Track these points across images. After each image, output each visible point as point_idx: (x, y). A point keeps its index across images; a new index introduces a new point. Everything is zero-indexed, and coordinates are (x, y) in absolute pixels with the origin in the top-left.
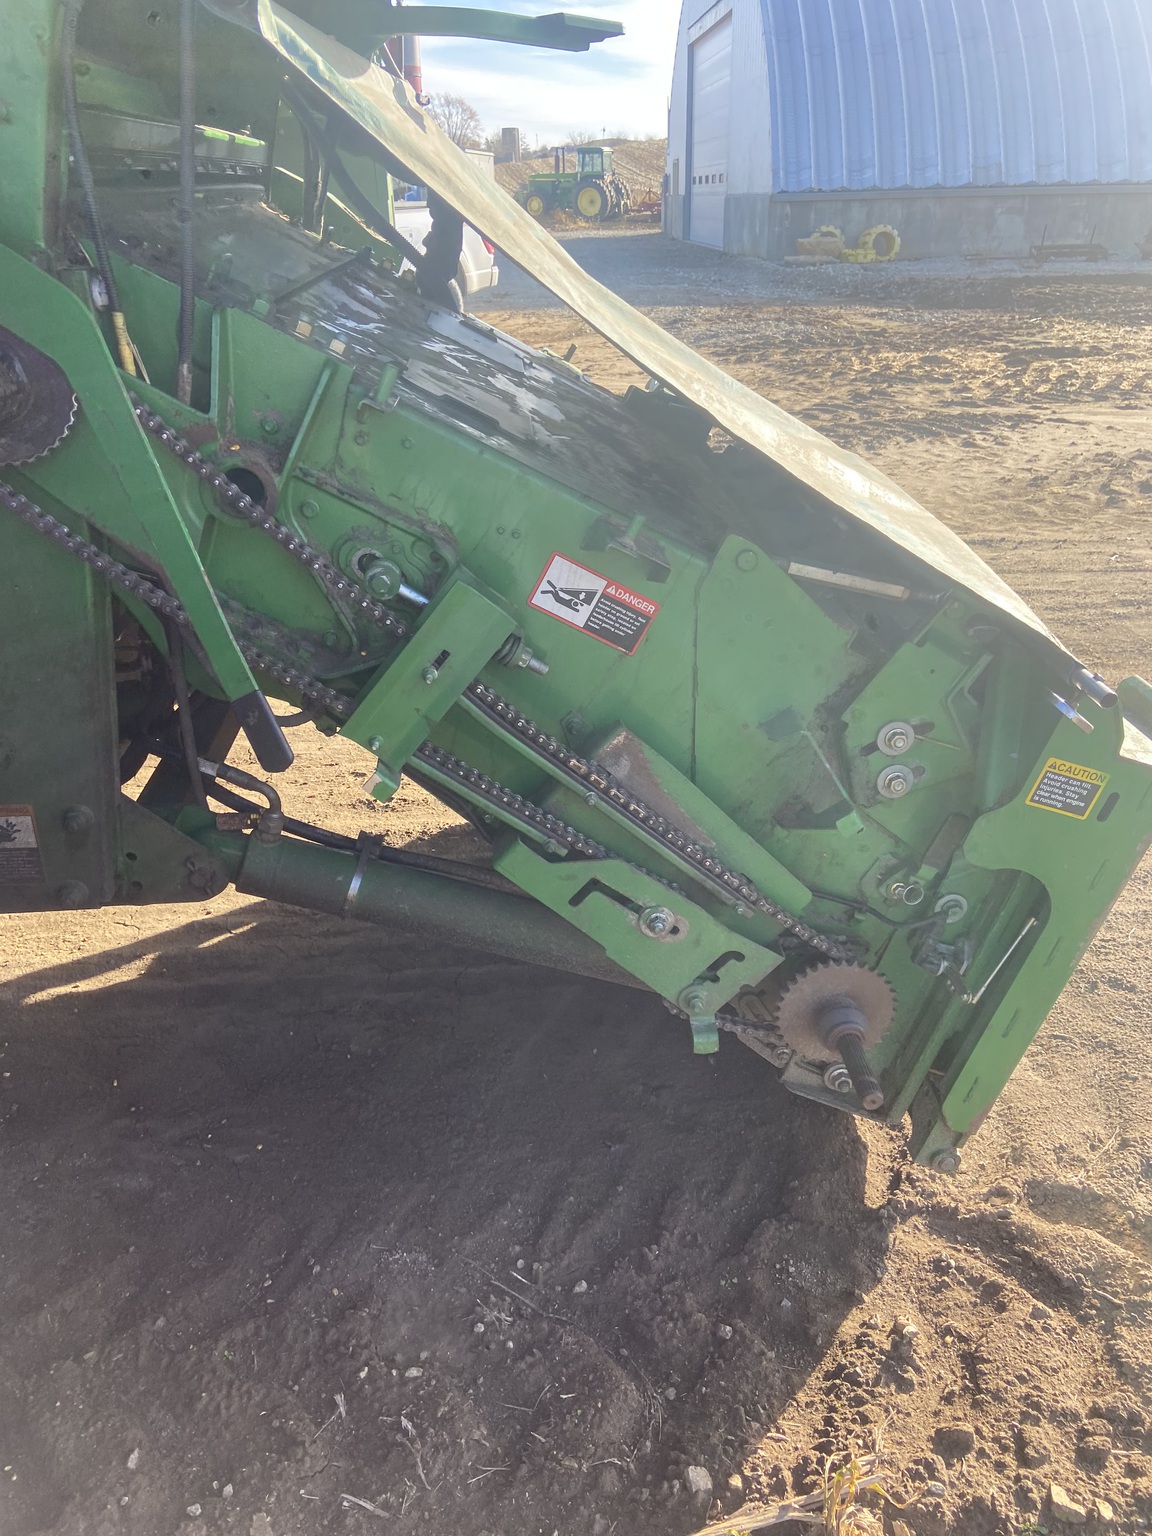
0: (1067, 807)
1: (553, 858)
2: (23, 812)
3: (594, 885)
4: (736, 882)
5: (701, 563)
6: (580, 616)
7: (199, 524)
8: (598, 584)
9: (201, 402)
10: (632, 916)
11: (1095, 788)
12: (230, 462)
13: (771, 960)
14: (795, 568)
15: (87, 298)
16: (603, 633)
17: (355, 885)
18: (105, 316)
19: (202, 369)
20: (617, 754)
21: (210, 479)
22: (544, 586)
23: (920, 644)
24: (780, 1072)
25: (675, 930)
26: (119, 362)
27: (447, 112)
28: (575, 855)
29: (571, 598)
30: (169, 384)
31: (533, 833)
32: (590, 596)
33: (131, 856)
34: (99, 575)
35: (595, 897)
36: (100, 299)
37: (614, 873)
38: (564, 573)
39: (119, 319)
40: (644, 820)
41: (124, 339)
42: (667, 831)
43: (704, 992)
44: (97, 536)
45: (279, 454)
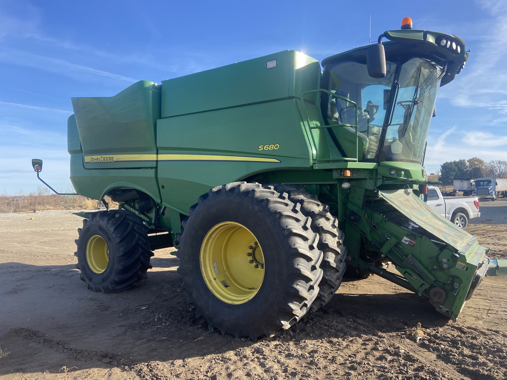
0: (461, 268)
1: (401, 268)
2: (350, 256)
3: (406, 272)
4: (424, 274)
5: (421, 239)
6: (407, 243)
7: (370, 230)
8: (409, 240)
9: (371, 220)
10: (411, 276)
11: (465, 266)
12: (373, 225)
13: (429, 286)
14: (432, 240)
15: (364, 212)
16: (410, 245)
17: (381, 272)
18: (365, 213)
19: (372, 217)
20: (410, 257)
21: (371, 226)
22: (403, 239)
23: (446, 249)
24: (435, 308)
25: (416, 279)
26: (365, 216)
27: (499, 166)
28: (404, 268)
29: (406, 241)
30: (369, 218)
31: (399, 264)
32: (408, 241)
33: (359, 264)
34: (361, 233)
35: (406, 273)
36: (365, 212)
37: (409, 271)
38: (405, 238)
39: (366, 213)
40: (412, 265)
41: (366, 215)
42: (415, 267)
43: (420, 289)
44: (361, 231)
45: (377, 225)
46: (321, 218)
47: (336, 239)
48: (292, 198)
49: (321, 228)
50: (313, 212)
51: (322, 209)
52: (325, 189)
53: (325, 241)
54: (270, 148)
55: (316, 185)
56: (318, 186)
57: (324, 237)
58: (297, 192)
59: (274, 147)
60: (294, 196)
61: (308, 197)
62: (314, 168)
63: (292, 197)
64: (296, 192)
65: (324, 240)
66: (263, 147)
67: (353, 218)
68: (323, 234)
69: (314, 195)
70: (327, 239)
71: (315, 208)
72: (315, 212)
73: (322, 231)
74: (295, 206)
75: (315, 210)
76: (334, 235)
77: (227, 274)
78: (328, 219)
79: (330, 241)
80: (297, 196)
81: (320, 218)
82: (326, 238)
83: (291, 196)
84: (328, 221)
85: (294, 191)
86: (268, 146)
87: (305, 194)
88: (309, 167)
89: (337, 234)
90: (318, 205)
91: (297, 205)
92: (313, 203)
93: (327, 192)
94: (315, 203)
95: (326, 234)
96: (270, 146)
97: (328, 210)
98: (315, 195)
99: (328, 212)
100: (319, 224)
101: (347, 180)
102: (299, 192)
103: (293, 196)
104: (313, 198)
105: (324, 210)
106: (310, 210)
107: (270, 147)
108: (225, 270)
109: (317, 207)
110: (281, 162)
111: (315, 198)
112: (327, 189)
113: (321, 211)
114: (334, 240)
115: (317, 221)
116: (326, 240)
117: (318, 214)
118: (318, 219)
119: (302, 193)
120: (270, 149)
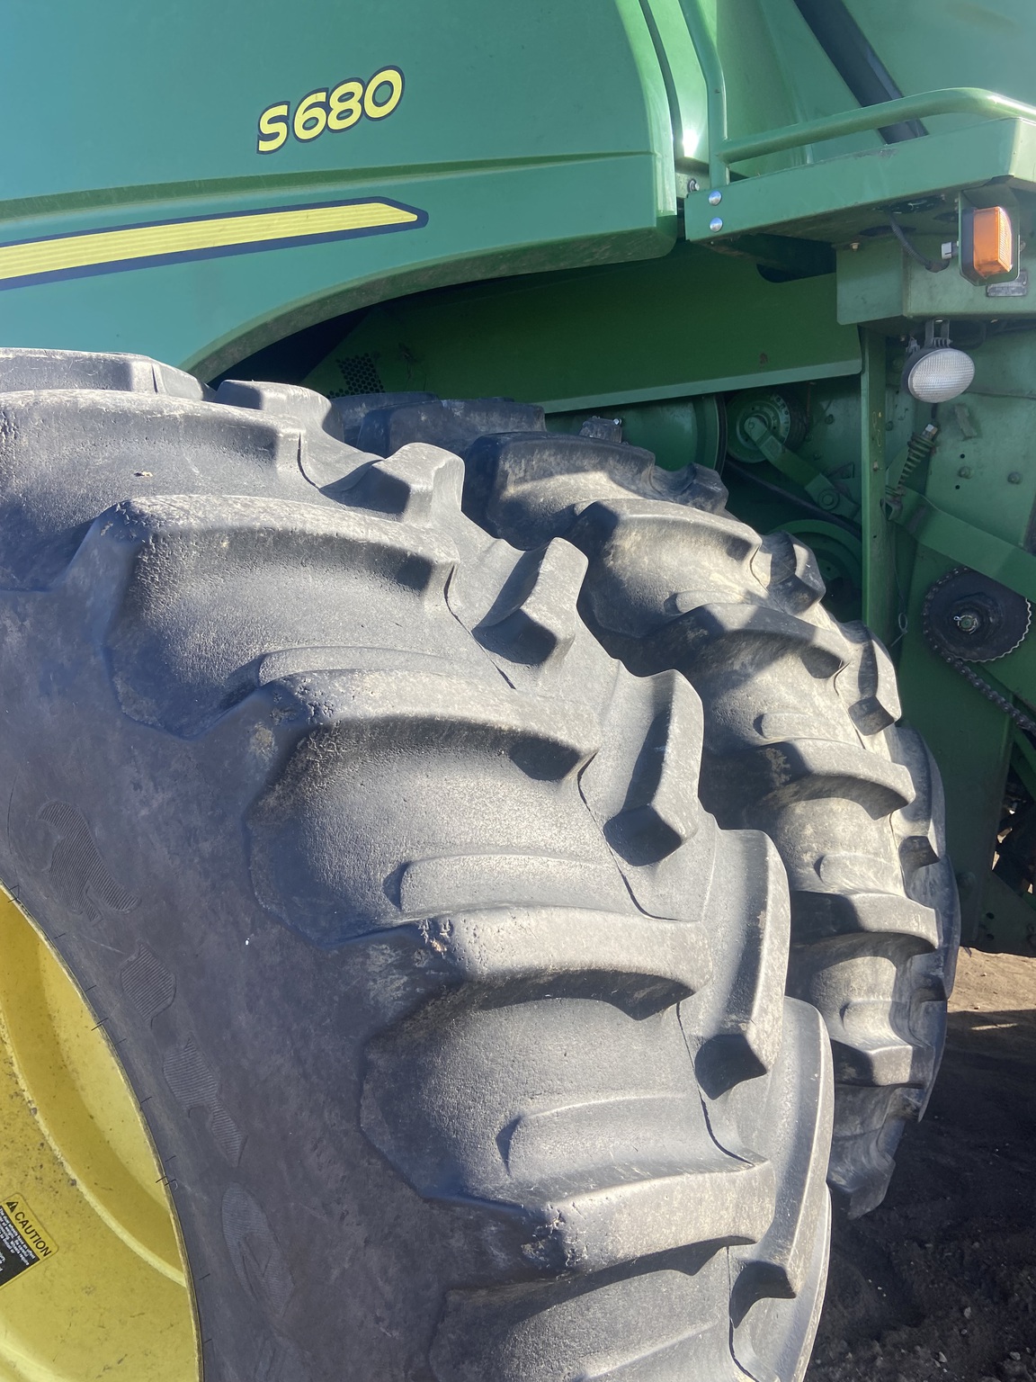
33: (990, 916)
44: (1017, 701)
46: (774, 657)
47: (898, 825)
48: (518, 506)
49: (778, 762)
50: (702, 616)
51: (766, 578)
52: (755, 428)
53: (817, 866)
54: (333, 115)
55: (696, 400)
56: (712, 410)
57: (809, 831)
58: (560, 449)
59: (362, 101)
60: (527, 487)
61: (648, 489)
62: (692, 234)
63: (512, 491)
64: (543, 448)
65: (807, 858)
66: (287, 120)
67: (971, 622)
68: (800, 808)
69: (694, 473)
70: (833, 842)
71: (716, 577)
72: (717, 611)
73: (793, 788)
74: (522, 581)
75: (718, 588)
76: (882, 799)
77: (45, 1130)
78: (825, 664)
79: (859, 854)
80: (563, 478)
81: (760, 665)
82: (828, 839)
83: (504, 487)
84: (826, 676)
85: (528, 444)
86: (321, 97)
87: (625, 458)
88: (650, 231)
89: (903, 781)
90: (738, 548)
91: (546, 567)
92: (697, 529)
93: (773, 452)
94: (713, 532)
95: (820, 806)
96: (334, 101)
97: (818, 583)
98: (698, 466)
99: (813, 596)
100: (759, 722)
101: (946, 328)
102: (573, 449)
103: (523, 480)
104: (684, 488)
105: (788, 586)
106: (674, 597)
107: (337, 107)
108: (27, 1095)
109: (733, 563)
110: (423, 218)
111: (709, 495)
112: (774, 431)
113: (762, 592)
114: (881, 832)
115: (740, 694)
116: (831, 854)
117: (745, 634)
118: (748, 677)
119: (602, 455)
120: (335, 124)
